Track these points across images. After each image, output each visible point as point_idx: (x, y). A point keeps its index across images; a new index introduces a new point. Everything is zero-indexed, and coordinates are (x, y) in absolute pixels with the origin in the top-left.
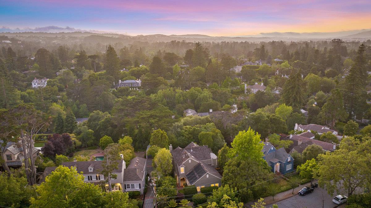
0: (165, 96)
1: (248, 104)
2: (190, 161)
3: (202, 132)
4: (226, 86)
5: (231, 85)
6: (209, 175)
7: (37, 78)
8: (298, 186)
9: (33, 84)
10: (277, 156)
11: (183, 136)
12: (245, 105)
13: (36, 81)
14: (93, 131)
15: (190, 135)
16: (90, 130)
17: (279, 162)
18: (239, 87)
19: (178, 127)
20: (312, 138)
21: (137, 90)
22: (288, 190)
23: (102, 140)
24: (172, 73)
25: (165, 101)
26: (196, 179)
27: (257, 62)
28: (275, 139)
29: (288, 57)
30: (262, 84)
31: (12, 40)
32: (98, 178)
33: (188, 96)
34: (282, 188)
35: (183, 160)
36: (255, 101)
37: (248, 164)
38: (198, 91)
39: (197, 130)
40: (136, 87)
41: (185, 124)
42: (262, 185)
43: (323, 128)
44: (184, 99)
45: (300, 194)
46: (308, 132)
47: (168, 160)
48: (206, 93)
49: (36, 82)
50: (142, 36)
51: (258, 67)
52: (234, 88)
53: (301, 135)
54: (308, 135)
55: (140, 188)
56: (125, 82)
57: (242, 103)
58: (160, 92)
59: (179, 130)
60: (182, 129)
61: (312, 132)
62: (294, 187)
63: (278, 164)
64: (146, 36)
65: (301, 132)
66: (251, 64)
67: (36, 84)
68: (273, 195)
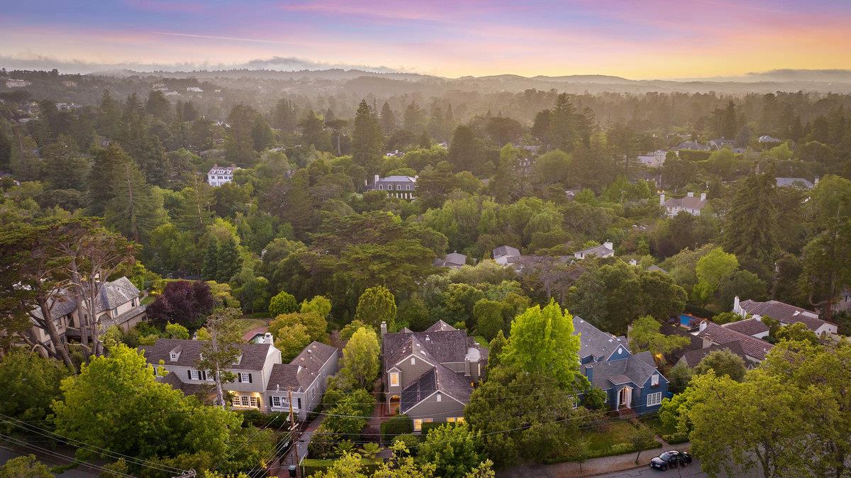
0: (456, 215)
1: (652, 244)
2: (413, 362)
3: (483, 301)
4: (614, 198)
5: (627, 196)
6: (443, 396)
7: (219, 165)
8: (660, 446)
9: (210, 177)
10: (628, 371)
11: (443, 305)
12: (643, 243)
13: (215, 171)
14: (267, 281)
15: (459, 305)
16: (261, 278)
17: (631, 385)
18: (646, 201)
19: (437, 284)
20: (760, 335)
22: (628, 452)
23: (274, 300)
24: (497, 164)
26: (416, 401)
27: (713, 143)
28: (645, 331)
29: (796, 134)
30: (703, 196)
31: (205, 86)
32: (202, 376)
33: (509, 216)
34: (616, 447)
35: (399, 358)
36: (669, 237)
37: (533, 381)
38: (534, 207)
39: (476, 293)
41: (456, 280)
42: (543, 433)
43: (797, 313)
44: (498, 223)
45: (654, 466)
46: (755, 320)
47: (368, 354)
48: (550, 211)
49: (216, 173)
50: (470, 79)
51: (707, 156)
52: (634, 203)
53: (730, 327)
54: (752, 328)
56: (386, 179)
57: (639, 239)
58: (448, 206)
59: (438, 291)
60: (446, 290)
61: (766, 322)
62: (639, 447)
63: (629, 390)
64: (479, 79)
65: (739, 319)
66: (694, 147)
67: (216, 177)
68: (581, 460)
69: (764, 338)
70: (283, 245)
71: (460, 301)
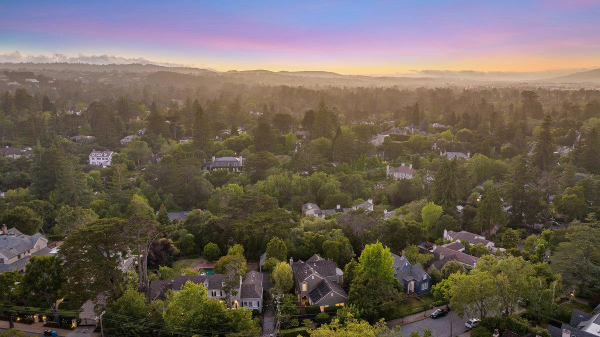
0: (277, 184)
1: (388, 197)
2: (313, 277)
3: (327, 241)
4: (360, 168)
5: (367, 167)
6: (334, 294)
7: (97, 150)
8: (432, 308)
9: (91, 158)
10: (411, 273)
11: (303, 244)
12: (384, 198)
13: (94, 154)
14: (193, 236)
15: (312, 244)
16: (190, 235)
17: (414, 280)
18: (378, 169)
19: (298, 233)
20: (461, 250)
21: (237, 171)
22: (420, 312)
23: (206, 248)
24: (284, 145)
25: (277, 191)
26: (320, 297)
27: (407, 128)
28: (413, 252)
29: (452, 121)
30: (411, 166)
32: (214, 294)
33: (308, 183)
34: (414, 310)
35: (306, 276)
36: (398, 193)
37: (377, 282)
38: (322, 177)
39: (321, 237)
40: (235, 168)
41: (306, 230)
42: (389, 306)
43: (476, 237)
44: (302, 188)
45: (433, 317)
46: (457, 242)
47: (288, 276)
48: (333, 181)
49: (96, 156)
50: (235, 73)
51: (407, 138)
52: (372, 171)
53: (447, 247)
54: (457, 247)
55: (258, 306)
57: (381, 194)
58: (271, 179)
59: (299, 237)
60: (302, 236)
61: (462, 243)
62: (426, 308)
63: (413, 283)
64: (242, 73)
65: (449, 242)
66: (398, 132)
67: (96, 158)
68: (402, 317)
69: (463, 251)
70: (198, 214)
71: (312, 242)
